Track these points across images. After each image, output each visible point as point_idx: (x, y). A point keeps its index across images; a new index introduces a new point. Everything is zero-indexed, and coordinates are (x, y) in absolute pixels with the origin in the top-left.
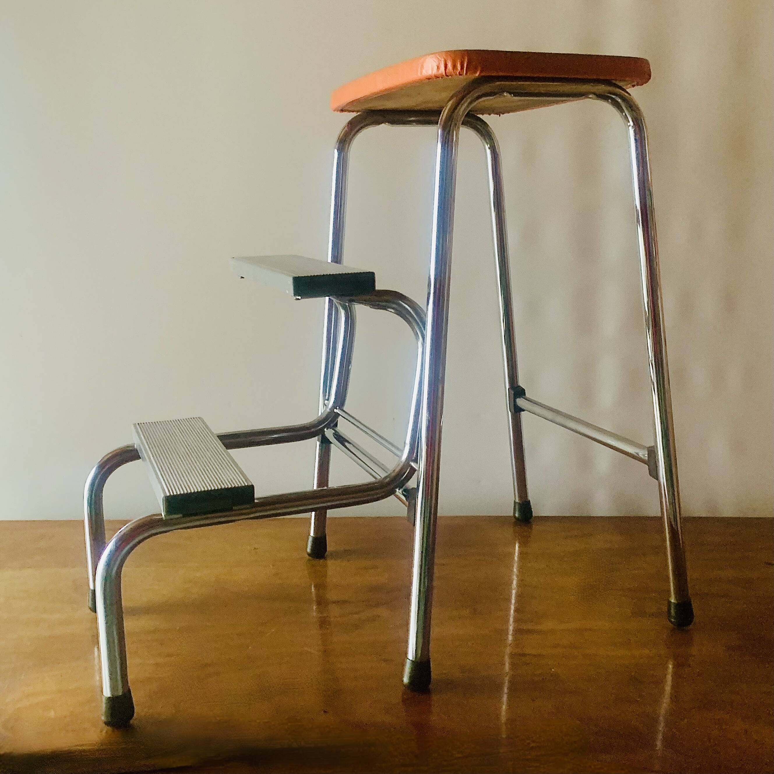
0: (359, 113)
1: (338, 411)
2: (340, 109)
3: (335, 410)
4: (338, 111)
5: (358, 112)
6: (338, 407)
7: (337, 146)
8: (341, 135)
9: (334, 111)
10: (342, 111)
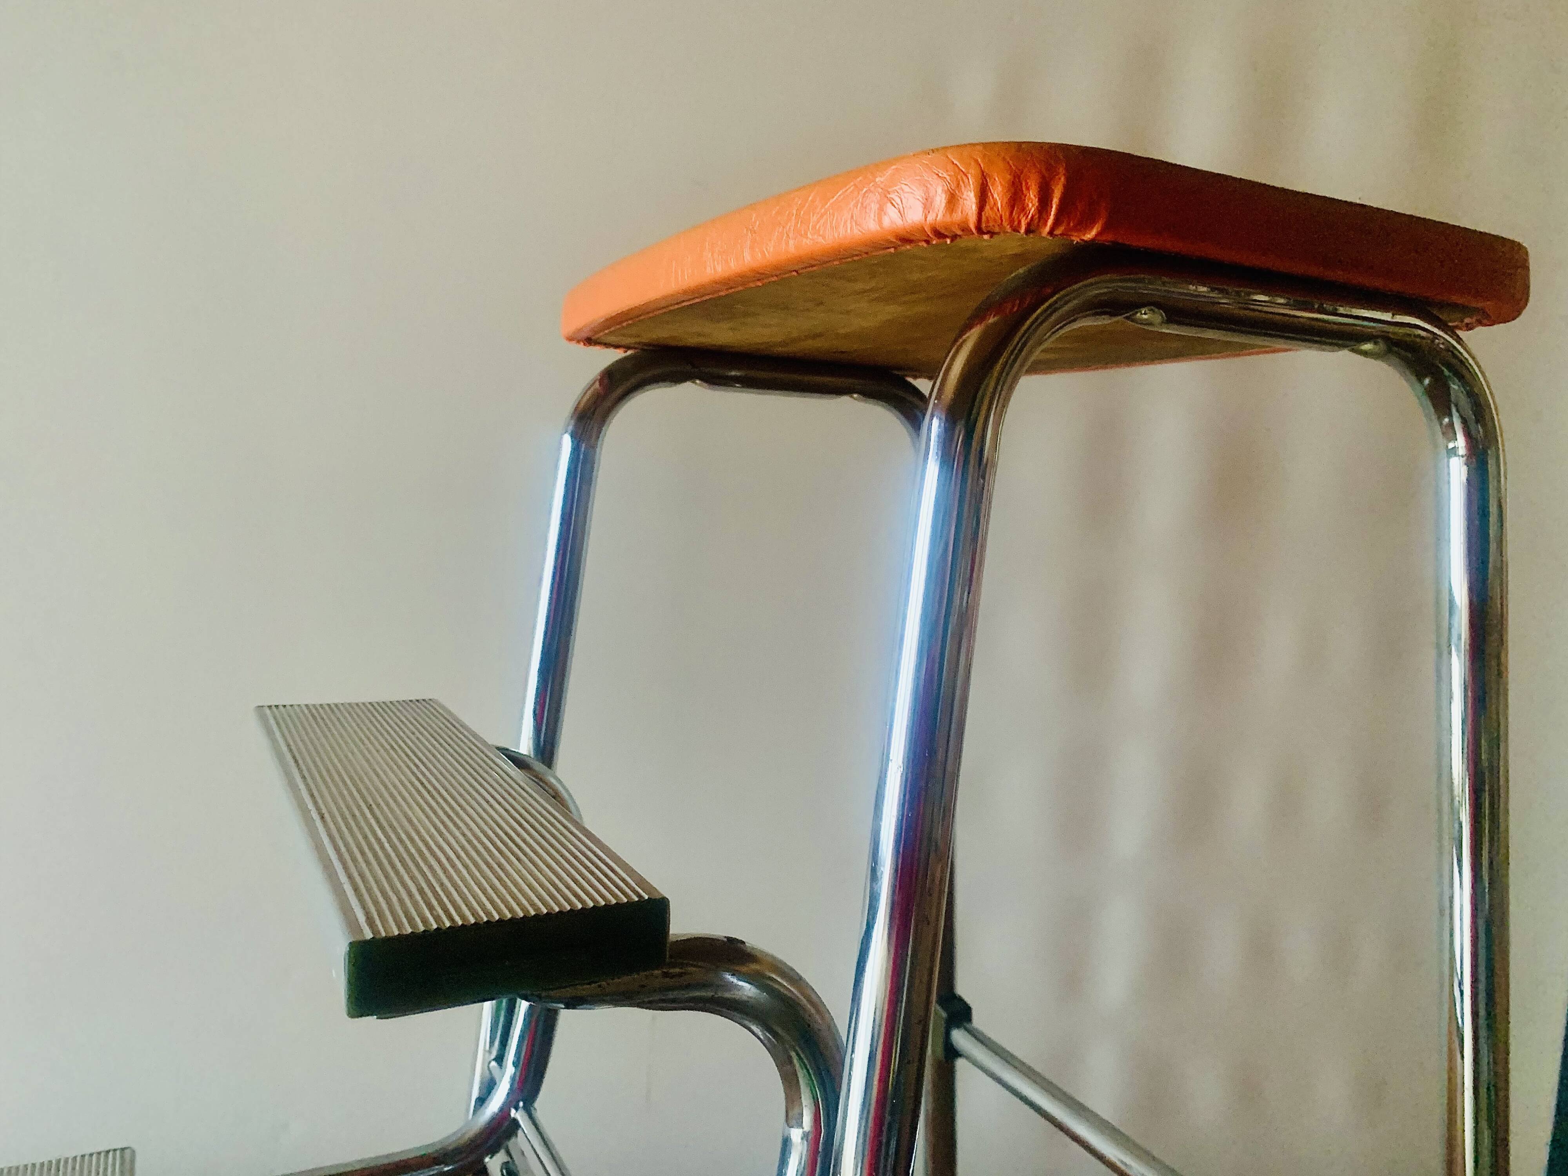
0: (629, 352)
1: (522, 1116)
2: (585, 335)
3: (513, 1112)
4: (578, 342)
5: (627, 348)
6: (521, 1104)
7: (571, 428)
8: (585, 399)
9: (570, 339)
10: (589, 341)
